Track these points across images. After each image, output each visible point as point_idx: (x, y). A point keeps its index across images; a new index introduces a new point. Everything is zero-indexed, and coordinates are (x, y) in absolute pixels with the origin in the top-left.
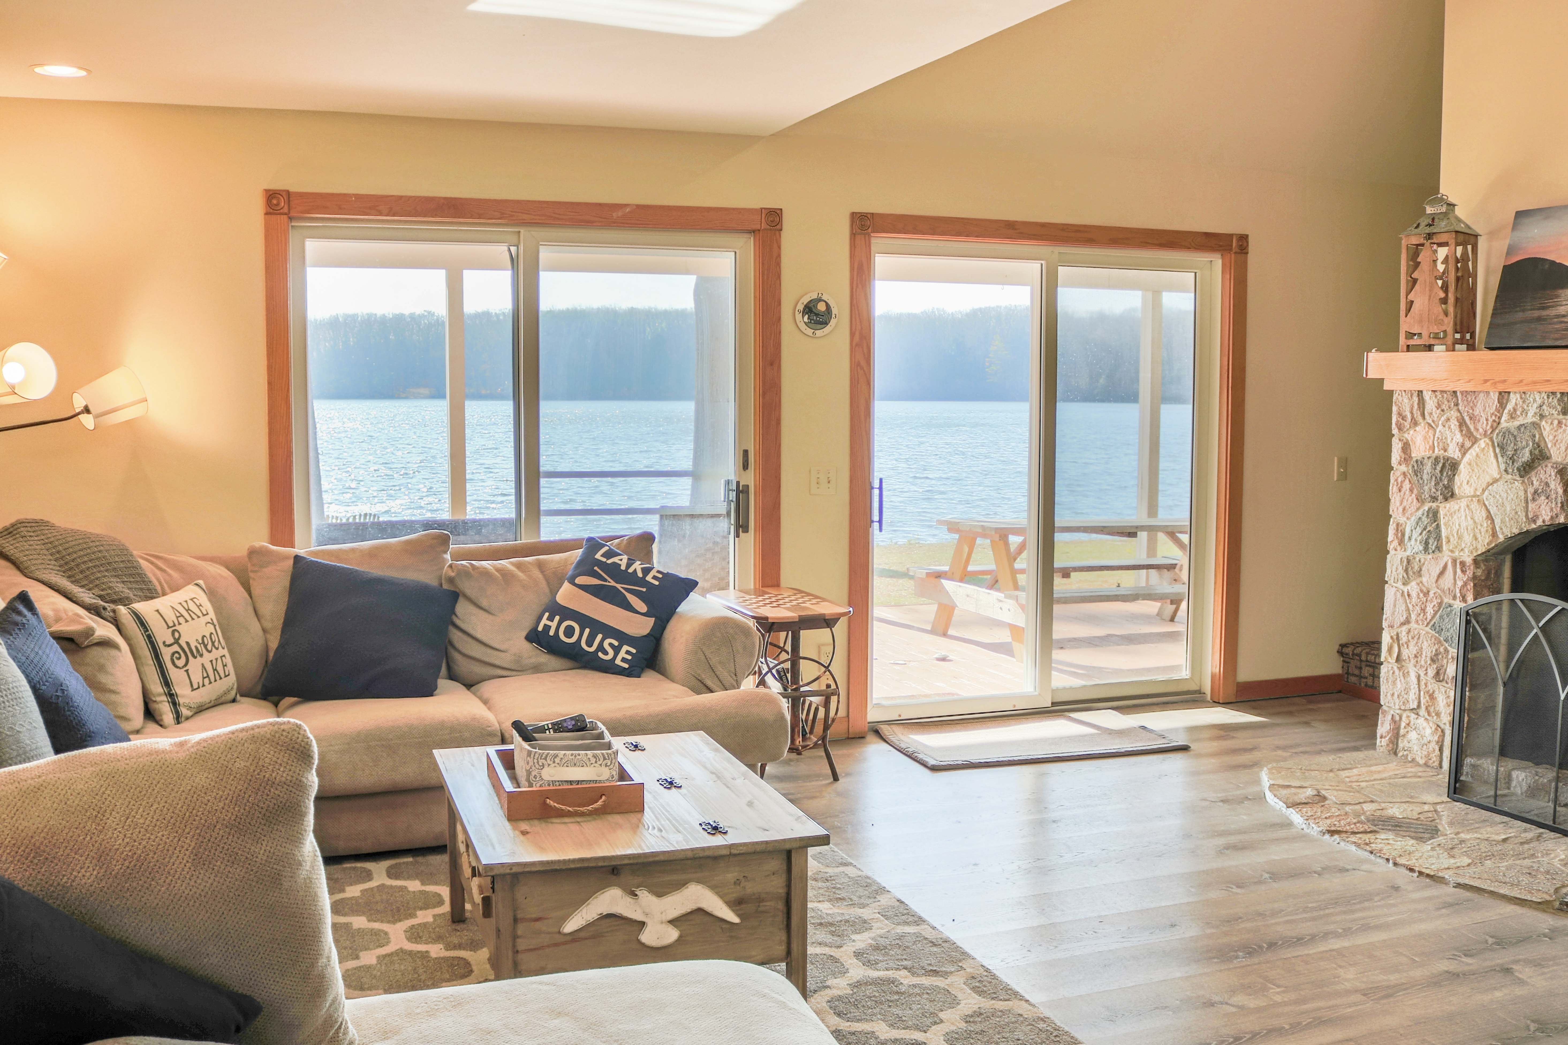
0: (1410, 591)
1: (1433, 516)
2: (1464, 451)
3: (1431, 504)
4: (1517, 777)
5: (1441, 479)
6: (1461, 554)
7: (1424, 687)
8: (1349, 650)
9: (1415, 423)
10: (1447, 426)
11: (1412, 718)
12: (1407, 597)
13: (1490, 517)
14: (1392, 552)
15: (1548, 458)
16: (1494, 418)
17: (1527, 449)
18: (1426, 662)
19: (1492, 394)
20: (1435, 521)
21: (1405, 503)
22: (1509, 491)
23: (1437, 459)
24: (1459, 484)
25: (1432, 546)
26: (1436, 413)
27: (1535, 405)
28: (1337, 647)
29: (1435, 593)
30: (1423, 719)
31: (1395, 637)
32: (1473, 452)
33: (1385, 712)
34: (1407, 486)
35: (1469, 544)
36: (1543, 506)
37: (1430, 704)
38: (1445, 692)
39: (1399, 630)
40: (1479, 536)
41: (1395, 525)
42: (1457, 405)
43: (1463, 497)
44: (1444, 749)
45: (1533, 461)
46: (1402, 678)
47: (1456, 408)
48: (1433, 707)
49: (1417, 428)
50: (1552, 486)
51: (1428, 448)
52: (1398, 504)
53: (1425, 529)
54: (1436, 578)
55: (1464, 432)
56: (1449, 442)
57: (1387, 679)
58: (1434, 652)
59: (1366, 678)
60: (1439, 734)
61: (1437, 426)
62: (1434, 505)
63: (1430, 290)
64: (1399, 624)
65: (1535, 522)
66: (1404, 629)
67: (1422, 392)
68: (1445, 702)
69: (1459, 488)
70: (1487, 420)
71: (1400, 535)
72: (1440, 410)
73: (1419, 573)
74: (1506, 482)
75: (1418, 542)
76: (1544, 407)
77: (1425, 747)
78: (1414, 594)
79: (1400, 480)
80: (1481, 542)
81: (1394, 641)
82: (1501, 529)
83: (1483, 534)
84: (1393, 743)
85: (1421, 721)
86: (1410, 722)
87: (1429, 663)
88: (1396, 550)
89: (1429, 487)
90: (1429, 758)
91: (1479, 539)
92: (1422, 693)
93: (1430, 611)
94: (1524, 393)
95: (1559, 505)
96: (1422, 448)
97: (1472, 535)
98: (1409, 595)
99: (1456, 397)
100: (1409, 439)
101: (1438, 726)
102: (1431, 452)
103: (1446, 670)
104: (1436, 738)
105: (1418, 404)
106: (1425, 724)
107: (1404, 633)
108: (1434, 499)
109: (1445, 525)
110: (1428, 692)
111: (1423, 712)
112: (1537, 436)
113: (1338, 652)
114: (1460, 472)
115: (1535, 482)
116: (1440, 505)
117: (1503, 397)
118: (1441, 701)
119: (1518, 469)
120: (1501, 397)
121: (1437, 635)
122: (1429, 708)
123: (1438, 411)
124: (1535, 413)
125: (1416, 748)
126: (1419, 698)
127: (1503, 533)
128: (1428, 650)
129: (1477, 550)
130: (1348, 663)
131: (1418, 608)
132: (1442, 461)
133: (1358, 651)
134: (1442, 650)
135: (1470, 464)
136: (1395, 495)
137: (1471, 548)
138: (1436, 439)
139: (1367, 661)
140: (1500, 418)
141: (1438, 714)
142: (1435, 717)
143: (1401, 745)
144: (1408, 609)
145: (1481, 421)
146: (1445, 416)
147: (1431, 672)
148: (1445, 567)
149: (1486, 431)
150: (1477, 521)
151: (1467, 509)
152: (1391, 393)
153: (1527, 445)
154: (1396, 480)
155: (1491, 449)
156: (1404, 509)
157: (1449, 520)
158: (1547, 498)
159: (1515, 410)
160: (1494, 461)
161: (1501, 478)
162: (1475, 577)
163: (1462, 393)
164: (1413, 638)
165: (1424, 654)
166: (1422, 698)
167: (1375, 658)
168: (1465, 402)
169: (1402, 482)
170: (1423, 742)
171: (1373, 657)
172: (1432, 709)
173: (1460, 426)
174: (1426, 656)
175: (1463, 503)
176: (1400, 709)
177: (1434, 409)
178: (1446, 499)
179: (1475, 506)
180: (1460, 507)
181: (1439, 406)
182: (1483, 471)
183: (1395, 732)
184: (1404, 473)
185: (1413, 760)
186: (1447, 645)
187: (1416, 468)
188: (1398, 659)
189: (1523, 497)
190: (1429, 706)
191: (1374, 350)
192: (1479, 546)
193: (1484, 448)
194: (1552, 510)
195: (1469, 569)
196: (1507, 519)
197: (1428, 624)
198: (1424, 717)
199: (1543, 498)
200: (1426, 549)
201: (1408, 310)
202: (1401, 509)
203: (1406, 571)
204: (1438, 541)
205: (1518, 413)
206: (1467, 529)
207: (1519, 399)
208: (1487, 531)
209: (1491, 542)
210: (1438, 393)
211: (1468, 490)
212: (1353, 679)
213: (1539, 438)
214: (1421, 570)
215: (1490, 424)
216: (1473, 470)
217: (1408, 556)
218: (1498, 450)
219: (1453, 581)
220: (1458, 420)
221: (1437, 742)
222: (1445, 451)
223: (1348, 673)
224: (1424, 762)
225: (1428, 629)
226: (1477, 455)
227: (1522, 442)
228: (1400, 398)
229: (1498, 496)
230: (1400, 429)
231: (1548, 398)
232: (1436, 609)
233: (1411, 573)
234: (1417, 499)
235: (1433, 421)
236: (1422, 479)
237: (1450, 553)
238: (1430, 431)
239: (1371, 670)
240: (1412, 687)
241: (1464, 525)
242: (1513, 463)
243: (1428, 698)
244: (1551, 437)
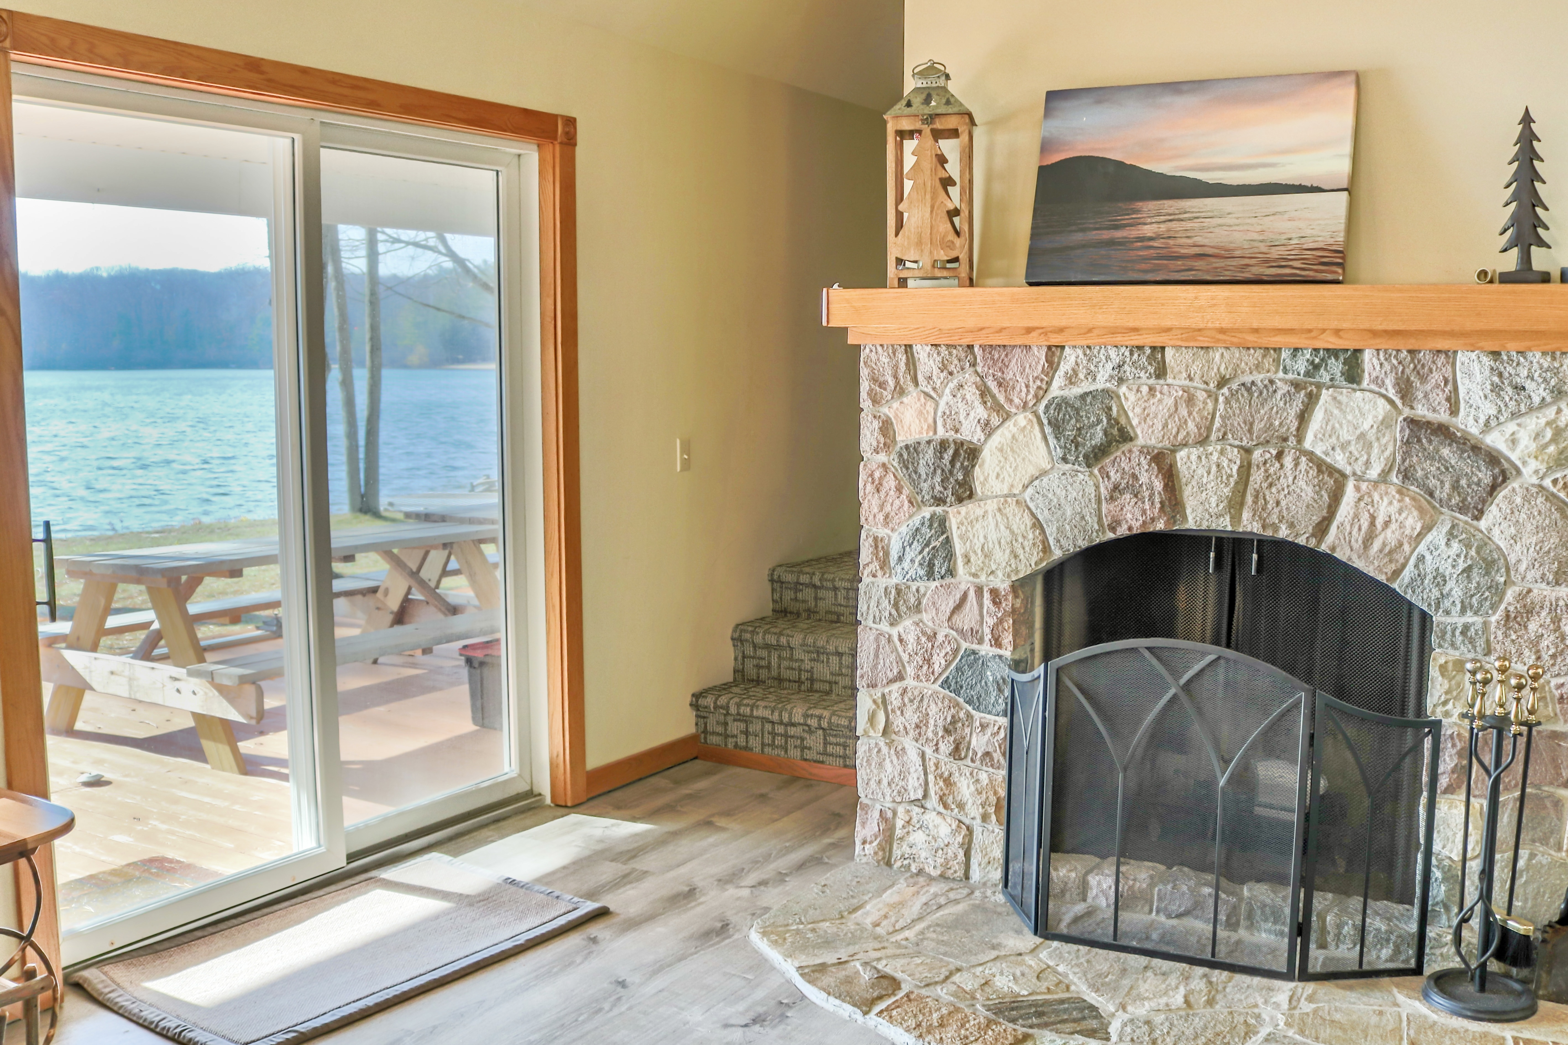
0: (904, 636)
1: (940, 525)
2: (988, 429)
3: (933, 508)
4: (1099, 883)
5: (951, 472)
6: (991, 578)
7: (933, 768)
8: (709, 701)
9: (900, 391)
10: (959, 395)
11: (914, 814)
12: (898, 643)
13: (1038, 525)
14: (866, 579)
15: (1131, 439)
16: (1038, 383)
17: (1099, 427)
18: (936, 734)
19: (1035, 349)
20: (943, 533)
21: (888, 508)
22: (1069, 487)
23: (943, 445)
24: (982, 479)
25: (940, 567)
26: (939, 377)
27: (1109, 366)
28: (689, 699)
29: (946, 636)
30: (935, 813)
31: (880, 701)
32: (1006, 432)
33: (865, 808)
34: (890, 482)
35: (1004, 564)
36: (1128, 508)
37: (947, 792)
38: (971, 774)
39: (886, 690)
40: (1020, 552)
41: (871, 540)
42: (974, 364)
43: (988, 498)
44: (973, 852)
45: (1109, 443)
46: (894, 758)
47: (972, 369)
48: (951, 797)
49: (905, 400)
50: (1144, 478)
51: (925, 427)
52: (875, 510)
53: (927, 545)
54: (948, 614)
55: (989, 404)
56: (962, 418)
57: (868, 761)
58: (949, 719)
59: (735, 736)
60: (963, 833)
61: (940, 396)
62: (939, 510)
63: (932, 199)
64: (885, 681)
65: (1113, 529)
66: (896, 687)
67: (911, 346)
68: (972, 788)
69: (983, 484)
70: (1027, 386)
71: (881, 554)
72: (945, 372)
73: (917, 608)
74: (1064, 474)
75: (917, 564)
76: (1126, 367)
77: (940, 852)
78: (911, 639)
79: (877, 475)
80: (1024, 560)
81: (878, 707)
82: (1058, 541)
83: (1027, 549)
84: (884, 850)
85: (931, 818)
86: (911, 819)
87: (940, 735)
88: (874, 576)
89: (932, 484)
90: (946, 866)
91: (1022, 557)
92: (931, 778)
93: (938, 661)
94: (1089, 347)
95: (1158, 506)
96: (915, 427)
97: (1008, 551)
98: (901, 640)
99: (973, 353)
100: (891, 416)
101: (960, 821)
102: (931, 434)
103: (969, 743)
104: (960, 839)
105: (907, 364)
106: (938, 820)
107: (895, 695)
108: (939, 501)
109: (961, 537)
110: (941, 776)
111: (933, 802)
112: (1115, 409)
113: (691, 705)
114: (983, 462)
115: (1112, 474)
116: (949, 509)
117: (1054, 352)
118: (965, 787)
119: (1086, 457)
120: (1050, 353)
121: (953, 695)
122: (945, 798)
123: (942, 375)
124: (1112, 377)
125: (923, 854)
126: (926, 783)
127: (1061, 547)
128: (937, 715)
129: (1017, 572)
130: (704, 717)
131: (919, 659)
132: (952, 445)
133: (722, 701)
134: (962, 715)
135: (1001, 450)
136: (870, 497)
137: (1008, 569)
138: (939, 414)
139: (738, 714)
140: (1049, 384)
141: (961, 806)
142: (956, 810)
143: (897, 852)
144: (899, 661)
145: (1018, 389)
146: (955, 381)
147: (946, 747)
148: (964, 597)
149: (1025, 403)
150: (1016, 531)
151: (998, 514)
152: (857, 349)
153: (1099, 421)
154: (871, 475)
155: (1037, 428)
156: (887, 516)
157: (967, 531)
158: (1136, 496)
159: (1075, 372)
160: (1042, 445)
161: (1052, 468)
162: (1014, 610)
163: (983, 347)
164: (911, 701)
165: (932, 722)
166: (931, 785)
167: (752, 710)
168: (990, 362)
169: (881, 478)
170: (936, 845)
171: (748, 709)
172: (950, 800)
173: (982, 395)
174: (935, 726)
175: (991, 506)
176: (894, 801)
177: (936, 371)
178: (960, 500)
179: (1012, 508)
180: (986, 512)
181: (943, 368)
182: (1024, 459)
183: (888, 834)
184: (884, 465)
185: (920, 872)
186: (970, 708)
187: (905, 456)
188: (885, 732)
189: (1093, 495)
190: (944, 794)
191: (836, 286)
192: (1021, 567)
193: (1025, 427)
194: (1144, 512)
195: (1006, 600)
196: (1068, 527)
197: (936, 680)
198: (934, 810)
199: (1127, 496)
200: (930, 575)
201: (900, 225)
202: (881, 517)
203: (896, 606)
204: (950, 561)
205: (1081, 376)
206: (1000, 543)
207: (1081, 356)
208: (1034, 544)
209: (1041, 560)
210: (943, 349)
211: (999, 488)
212: (714, 740)
213: (1118, 411)
214: (920, 603)
215: (1032, 392)
216: (1006, 459)
217: (897, 585)
218: (1048, 430)
219: (978, 618)
220: (977, 388)
221: (961, 845)
222: (957, 431)
223: (705, 732)
224: (939, 872)
225: (936, 687)
226: (1013, 437)
227: (1089, 418)
228: (873, 356)
229: (1050, 496)
230: (876, 400)
231: (1132, 354)
232: (949, 658)
233: (903, 609)
234: (910, 502)
235: (934, 389)
236: (916, 472)
237: (971, 579)
238: (929, 403)
239: (742, 726)
240: (912, 770)
241: (993, 536)
242: (1076, 447)
243: (941, 784)
244: (1138, 410)
